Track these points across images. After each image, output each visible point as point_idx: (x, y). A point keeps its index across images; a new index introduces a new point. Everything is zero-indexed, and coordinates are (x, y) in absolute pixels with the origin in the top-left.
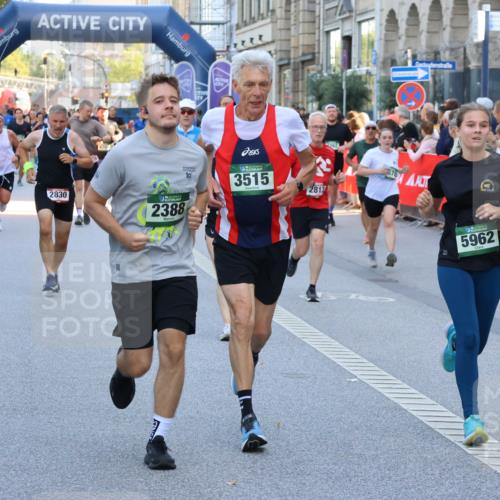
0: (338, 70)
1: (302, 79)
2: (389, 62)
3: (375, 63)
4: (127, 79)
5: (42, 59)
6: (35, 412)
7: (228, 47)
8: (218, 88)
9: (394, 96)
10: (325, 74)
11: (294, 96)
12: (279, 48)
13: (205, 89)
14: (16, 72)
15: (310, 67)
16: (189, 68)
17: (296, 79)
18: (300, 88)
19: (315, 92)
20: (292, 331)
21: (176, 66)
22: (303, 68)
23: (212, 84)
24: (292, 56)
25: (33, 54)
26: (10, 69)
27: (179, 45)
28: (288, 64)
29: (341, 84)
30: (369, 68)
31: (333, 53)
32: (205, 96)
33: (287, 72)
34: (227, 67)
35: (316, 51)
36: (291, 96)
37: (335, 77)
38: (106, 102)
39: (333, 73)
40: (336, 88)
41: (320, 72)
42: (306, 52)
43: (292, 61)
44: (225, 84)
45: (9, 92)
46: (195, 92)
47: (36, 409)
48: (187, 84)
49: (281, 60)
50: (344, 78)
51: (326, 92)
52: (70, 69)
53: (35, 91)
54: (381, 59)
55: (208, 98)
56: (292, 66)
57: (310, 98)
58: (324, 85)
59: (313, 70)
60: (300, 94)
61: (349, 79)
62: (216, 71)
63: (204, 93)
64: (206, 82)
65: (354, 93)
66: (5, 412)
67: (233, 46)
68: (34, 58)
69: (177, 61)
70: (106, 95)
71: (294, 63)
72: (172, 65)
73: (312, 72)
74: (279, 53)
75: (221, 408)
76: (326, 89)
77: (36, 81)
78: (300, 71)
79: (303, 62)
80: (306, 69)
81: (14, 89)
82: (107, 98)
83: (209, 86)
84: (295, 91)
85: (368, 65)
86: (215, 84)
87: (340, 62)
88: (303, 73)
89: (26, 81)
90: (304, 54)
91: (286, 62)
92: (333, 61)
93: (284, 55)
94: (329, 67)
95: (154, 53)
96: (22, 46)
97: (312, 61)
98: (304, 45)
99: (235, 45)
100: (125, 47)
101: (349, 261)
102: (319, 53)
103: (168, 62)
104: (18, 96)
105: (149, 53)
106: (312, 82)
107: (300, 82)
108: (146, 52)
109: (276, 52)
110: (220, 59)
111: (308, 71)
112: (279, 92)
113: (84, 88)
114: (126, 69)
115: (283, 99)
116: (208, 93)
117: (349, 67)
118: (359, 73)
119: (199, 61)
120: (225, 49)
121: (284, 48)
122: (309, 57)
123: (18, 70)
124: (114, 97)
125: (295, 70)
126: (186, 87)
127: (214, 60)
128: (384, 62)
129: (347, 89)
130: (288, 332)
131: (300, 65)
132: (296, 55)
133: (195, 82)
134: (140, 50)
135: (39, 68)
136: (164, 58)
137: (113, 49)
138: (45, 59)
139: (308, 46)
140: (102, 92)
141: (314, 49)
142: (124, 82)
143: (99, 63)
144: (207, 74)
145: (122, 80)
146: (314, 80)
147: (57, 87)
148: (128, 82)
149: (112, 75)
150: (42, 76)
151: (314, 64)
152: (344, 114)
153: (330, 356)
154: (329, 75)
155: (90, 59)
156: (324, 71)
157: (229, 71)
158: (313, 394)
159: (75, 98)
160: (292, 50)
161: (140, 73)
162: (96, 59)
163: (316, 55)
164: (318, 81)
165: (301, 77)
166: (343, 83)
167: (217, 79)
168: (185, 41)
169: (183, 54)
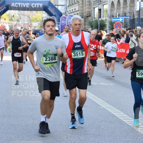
0: (97, 19)
1: (87, 21)
2: (112, 16)
3: (108, 17)
4: (37, 21)
5: (12, 15)
6: (10, 117)
8: (63, 24)
9: (113, 26)
10: (93, 20)
11: (84, 26)
12: (80, 12)
13: (59, 24)
14: (5, 19)
15: (89, 18)
17: (85, 21)
18: (86, 24)
19: (90, 25)
22: (87, 18)
23: (61, 23)
24: (84, 15)
25: (10, 14)
26: (3, 18)
29: (98, 23)
30: (106, 18)
31: (96, 14)
33: (83, 19)
35: (91, 13)
37: (96, 21)
38: (31, 28)
39: (96, 19)
40: (96, 24)
41: (92, 19)
42: (88, 13)
43: (84, 16)
44: (65, 23)
45: (3, 25)
47: (10, 116)
52: (20, 18)
53: (10, 25)
54: (109, 16)
55: (60, 27)
56: (84, 17)
57: (89, 27)
58: (93, 23)
59: (90, 18)
60: (86, 25)
61: (100, 21)
62: (62, 19)
63: (59, 25)
64: (59, 22)
65: (102, 25)
66: (1, 117)
69: (51, 16)
70: (31, 26)
71: (85, 17)
73: (90, 19)
74: (80, 14)
75: (63, 116)
76: (94, 24)
77: (11, 22)
78: (86, 19)
80: (88, 18)
81: (4, 24)
84: (85, 25)
85: (106, 17)
86: (62, 23)
87: (98, 16)
88: (87, 19)
89: (8, 22)
90: (87, 14)
91: (82, 16)
92: (96, 16)
93: (82, 14)
94: (94, 18)
95: (44, 14)
96: (7, 12)
97: (90, 16)
98: (87, 12)
99: (68, 11)
100: (36, 12)
104: (5, 26)
106: (90, 22)
107: (86, 22)
108: (42, 13)
110: (63, 16)
111: (89, 19)
113: (25, 24)
114: (36, 18)
116: (60, 25)
117: (100, 18)
118: (103, 20)
119: (57, 16)
120: (65, 13)
121: (82, 12)
122: (89, 15)
124: (33, 26)
125: (85, 19)
127: (62, 16)
128: (110, 16)
129: (100, 24)
131: (86, 17)
132: (85, 14)
134: (40, 13)
135: (12, 18)
136: (47, 15)
137: (33, 13)
138: (13, 16)
139: (89, 12)
140: (29, 25)
141: (90, 13)
142: (36, 22)
143: (29, 17)
144: (60, 20)
145: (35, 21)
146: (90, 21)
147: (17, 23)
148: (37, 22)
149: (32, 20)
150: (13, 21)
151: (90, 17)
152: (99, 31)
153: (94, 101)
154: (95, 20)
155: (26, 15)
156: (93, 19)
157: (66, 19)
158: (90, 112)
159: (22, 27)
160: (84, 13)
161: (41, 20)
162: (28, 15)
163: (91, 14)
164: (91, 22)
165: (86, 21)
166: (99, 22)
167: (62, 21)
168: (53, 10)
169: (53, 14)
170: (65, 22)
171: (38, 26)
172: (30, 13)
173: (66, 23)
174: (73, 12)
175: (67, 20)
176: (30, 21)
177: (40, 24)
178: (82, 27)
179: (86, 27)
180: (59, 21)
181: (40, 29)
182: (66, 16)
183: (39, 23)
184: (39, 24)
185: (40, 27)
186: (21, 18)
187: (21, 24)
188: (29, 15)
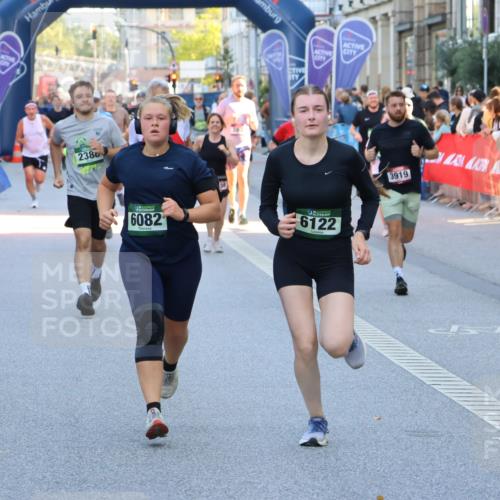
0: (477, 35)
1: (430, 48)
4: (202, 57)
5: (91, 32)
7: (331, 10)
8: (319, 63)
10: (460, 41)
11: (419, 70)
12: (397, 10)
13: (301, 65)
14: (57, 50)
15: (440, 32)
16: (280, 37)
17: (420, 50)
18: (427, 61)
19: (446, 65)
20: (419, 376)
21: (263, 36)
22: (430, 34)
23: (310, 59)
24: (415, 18)
26: (49, 47)
27: (267, 9)
28: (411, 29)
29: (481, 54)
31: (469, 13)
32: (301, 75)
33: (410, 40)
34: (329, 36)
35: (448, 10)
36: (414, 72)
37: (473, 45)
38: (174, 86)
39: (470, 39)
40: (474, 58)
41: (453, 38)
42: (434, 13)
43: (416, 25)
44: (328, 57)
46: (289, 69)
47: (85, 481)
48: (278, 60)
49: (400, 24)
50: (484, 45)
51: (461, 64)
52: (127, 45)
53: (82, 74)
55: (306, 77)
56: (415, 32)
57: (440, 73)
58: (458, 55)
59: (444, 36)
60: (427, 68)
61: (490, 46)
62: (315, 41)
63: (300, 70)
64: (303, 57)
66: (45, 487)
67: (337, 8)
68: (80, 32)
69: (264, 30)
70: (174, 77)
71: (419, 27)
72: (257, 35)
73: (442, 39)
74: (398, 15)
76: (462, 61)
77: (83, 62)
78: (427, 37)
79: (430, 26)
80: (434, 35)
81: (56, 73)
82: (174, 81)
83: (306, 61)
84: (420, 64)
86: (315, 58)
87: (479, 24)
88: (430, 40)
89: (69, 62)
90: (431, 16)
91: (407, 26)
92: (469, 24)
93: (404, 18)
94: (464, 32)
95: (234, 21)
97: (442, 24)
98: (430, 4)
99: (341, 7)
100: (197, 13)
101: (495, 284)
102: (451, 13)
103: (252, 32)
105: (228, 21)
106: (442, 51)
107: (427, 53)
108: (224, 19)
109: (394, 13)
110: (320, 26)
111: (437, 37)
112: (400, 66)
113: (146, 69)
114: (199, 43)
115: (404, 76)
116: (305, 70)
117: (492, 30)
119: (293, 27)
120: (328, 12)
121: (404, 9)
122: (438, 19)
123: (60, 47)
124: (184, 80)
125: (419, 37)
126: (277, 64)
127: (312, 25)
129: (489, 60)
130: (414, 378)
131: (427, 31)
132: (421, 18)
133: (288, 56)
134: (217, 18)
135: (87, 45)
136: (248, 26)
137: (182, 18)
138: (95, 33)
139: (436, 4)
140: (167, 73)
141: (445, 8)
142: (197, 59)
143: (163, 35)
144: (303, 45)
145: (193, 56)
146: (445, 49)
147: (110, 68)
148: (202, 59)
149: (181, 51)
150: (91, 56)
151: (444, 28)
152: (485, 91)
153: (469, 408)
154: (465, 42)
155: (153, 31)
156: (458, 37)
157: (332, 41)
158: (448, 457)
159: (134, 83)
160: (416, 11)
161: (218, 47)
162: (160, 31)
163: (448, 16)
164: (450, 50)
165: (427, 46)
166: (484, 51)
167: (316, 52)
168: (275, 4)
169: (272, 20)
170: (328, 53)
171: (208, 76)
172: (170, 18)
173: (334, 59)
174: (367, 9)
175: (335, 46)
176: (170, 56)
177: (217, 68)
178: (409, 77)
179: (427, 76)
180: (300, 50)
181: (215, 90)
182: (331, 29)
183: (210, 62)
184: (212, 68)
185: (217, 81)
186: (130, 40)
187: (128, 71)
188: (163, 25)
